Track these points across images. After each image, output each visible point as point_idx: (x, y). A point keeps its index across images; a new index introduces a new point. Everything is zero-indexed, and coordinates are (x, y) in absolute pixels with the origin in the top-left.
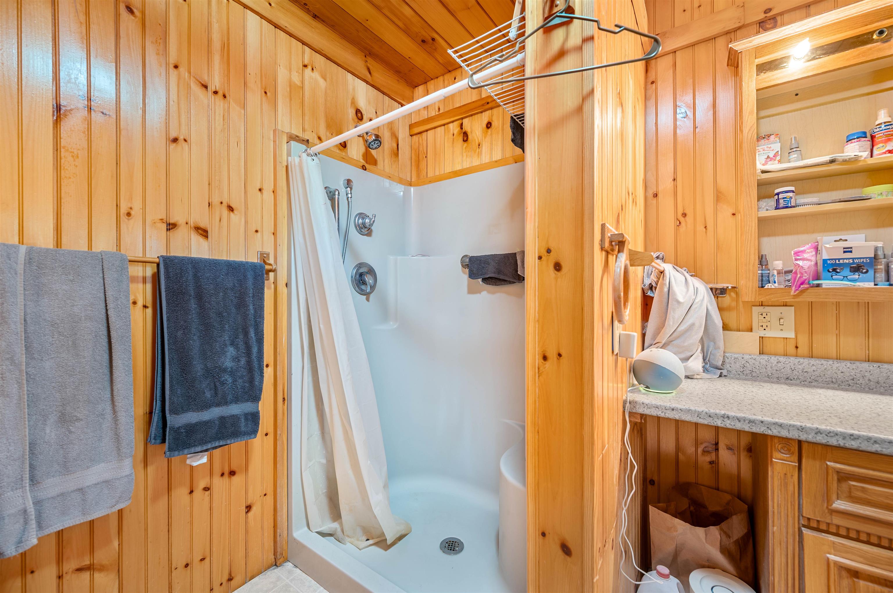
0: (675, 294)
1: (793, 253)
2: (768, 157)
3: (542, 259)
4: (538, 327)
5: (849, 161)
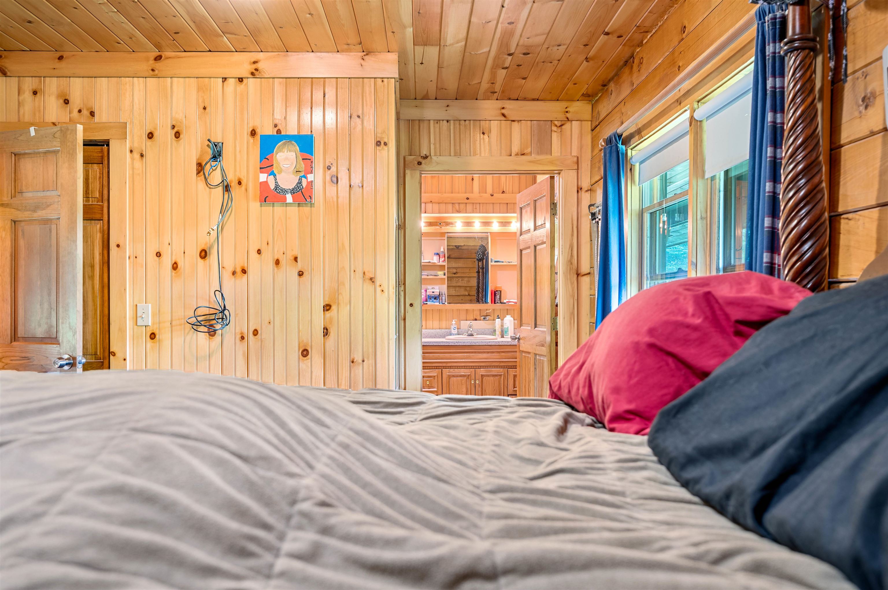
5: (435, 263)
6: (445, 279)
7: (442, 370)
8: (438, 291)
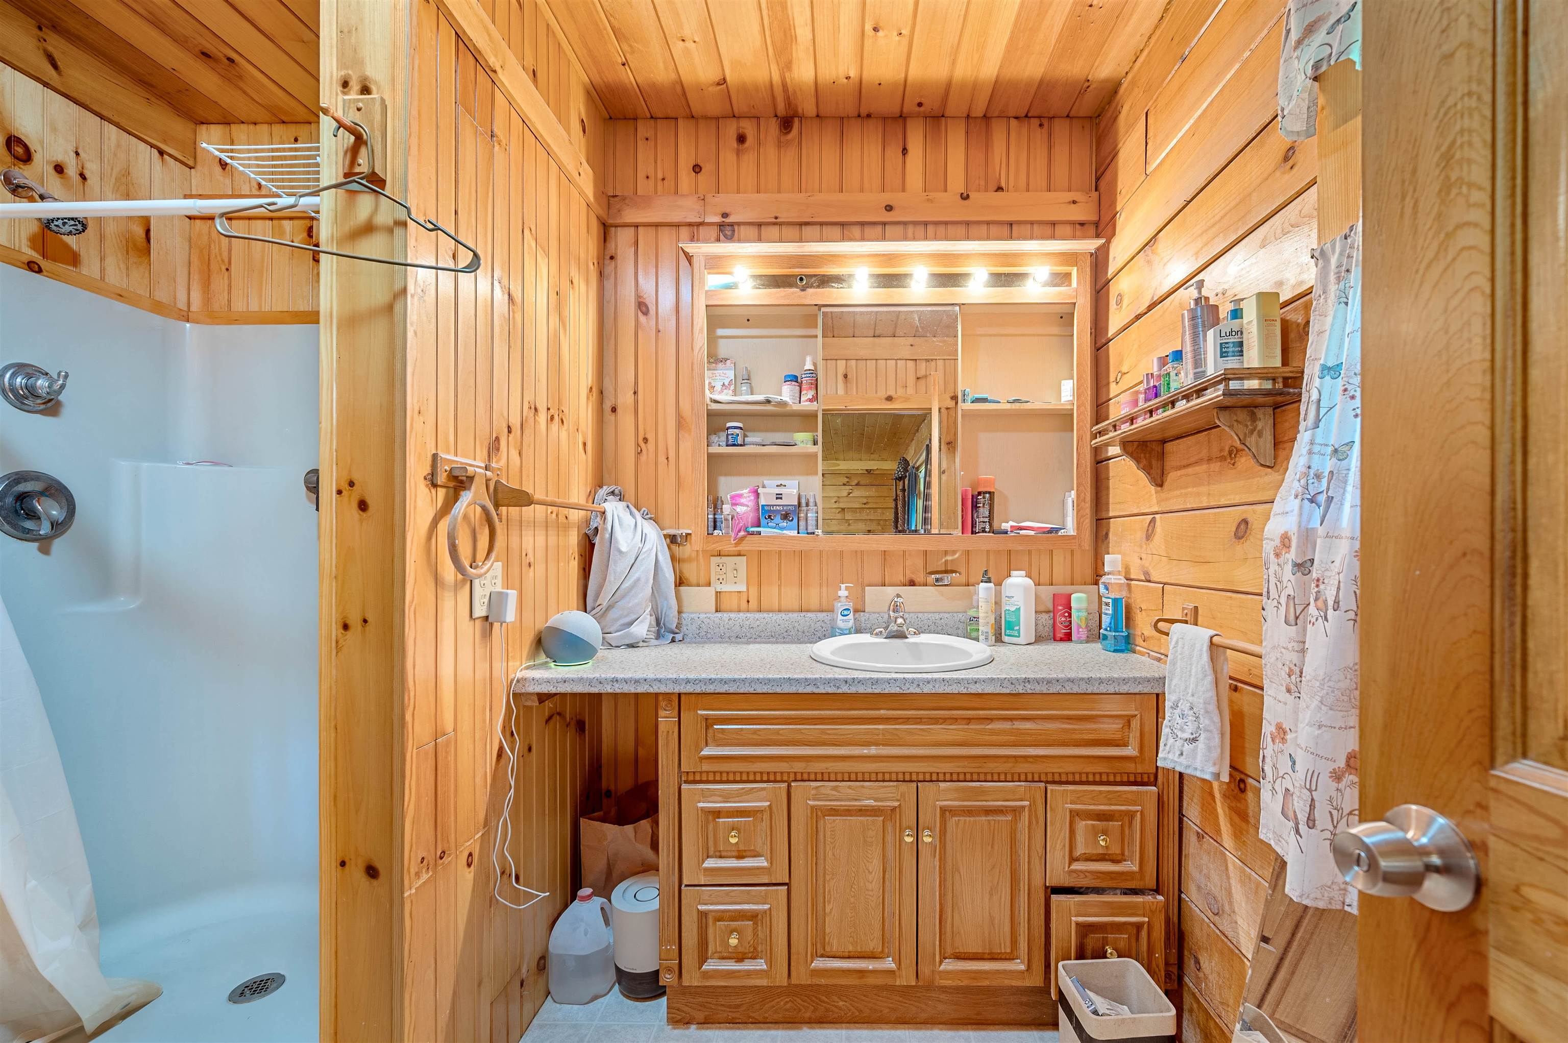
0: (617, 542)
1: (729, 496)
2: (724, 384)
3: (343, 494)
4: (337, 586)
5: (783, 404)
6: (815, 455)
7: (789, 786)
8: (795, 491)
